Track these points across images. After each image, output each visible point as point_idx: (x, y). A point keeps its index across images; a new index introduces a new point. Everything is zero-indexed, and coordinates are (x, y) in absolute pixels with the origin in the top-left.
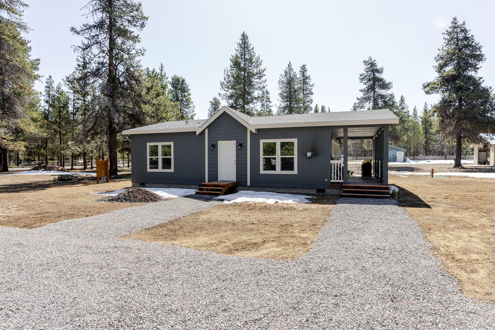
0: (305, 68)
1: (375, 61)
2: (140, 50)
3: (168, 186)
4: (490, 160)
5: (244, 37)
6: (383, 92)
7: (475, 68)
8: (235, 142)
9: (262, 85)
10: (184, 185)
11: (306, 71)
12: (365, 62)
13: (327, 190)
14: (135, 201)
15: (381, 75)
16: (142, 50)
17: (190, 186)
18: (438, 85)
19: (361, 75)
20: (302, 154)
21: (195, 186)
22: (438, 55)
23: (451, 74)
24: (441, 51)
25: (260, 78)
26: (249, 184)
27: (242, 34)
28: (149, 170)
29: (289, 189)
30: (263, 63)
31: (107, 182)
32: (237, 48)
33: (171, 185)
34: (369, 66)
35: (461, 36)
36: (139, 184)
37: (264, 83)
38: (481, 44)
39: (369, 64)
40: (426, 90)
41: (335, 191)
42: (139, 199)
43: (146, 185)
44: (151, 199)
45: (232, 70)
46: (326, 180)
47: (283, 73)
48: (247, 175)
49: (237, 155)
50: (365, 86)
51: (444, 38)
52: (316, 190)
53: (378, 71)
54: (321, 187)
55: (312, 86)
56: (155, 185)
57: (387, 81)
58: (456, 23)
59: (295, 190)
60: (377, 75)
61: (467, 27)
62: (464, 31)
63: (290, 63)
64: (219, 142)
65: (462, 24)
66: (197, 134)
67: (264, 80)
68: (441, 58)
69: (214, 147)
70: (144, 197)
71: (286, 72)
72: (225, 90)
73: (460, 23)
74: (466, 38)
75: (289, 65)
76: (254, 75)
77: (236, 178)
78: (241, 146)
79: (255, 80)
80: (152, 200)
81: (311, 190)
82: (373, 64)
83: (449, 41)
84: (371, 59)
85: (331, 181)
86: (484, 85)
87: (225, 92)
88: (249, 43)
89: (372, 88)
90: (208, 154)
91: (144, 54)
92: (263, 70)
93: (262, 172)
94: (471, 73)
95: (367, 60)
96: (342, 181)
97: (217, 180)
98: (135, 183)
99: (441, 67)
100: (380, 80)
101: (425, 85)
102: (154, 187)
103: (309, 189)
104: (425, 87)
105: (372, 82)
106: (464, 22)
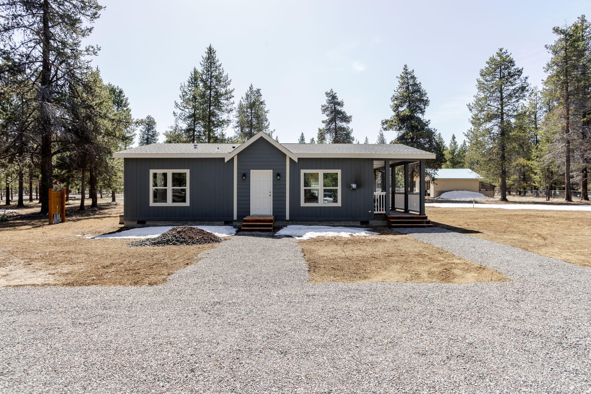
0: (259, 93)
1: (336, 93)
2: (92, 47)
3: (181, 223)
4: (430, 192)
5: (211, 51)
6: (344, 125)
7: (423, 112)
8: (271, 172)
9: (229, 107)
10: (205, 222)
11: (261, 95)
12: (327, 94)
13: (370, 221)
14: (193, 243)
15: (342, 109)
16: (96, 48)
17: (212, 222)
18: (395, 122)
19: (323, 106)
20: (346, 186)
21: (219, 222)
22: (394, 96)
23: (407, 115)
24: (396, 93)
25: (227, 99)
26: (288, 218)
27: (208, 47)
28: (152, 204)
29: (333, 222)
30: (231, 83)
31: (63, 221)
32: (202, 63)
33: (185, 222)
34: (330, 98)
35: (411, 82)
36: (136, 222)
37: (231, 105)
38: (427, 91)
39: (330, 97)
40: (385, 126)
41: (378, 222)
42: (197, 240)
43: (147, 223)
44: (211, 239)
45: (189, 86)
46: (370, 211)
47: (244, 96)
48: (285, 208)
49: (274, 185)
50: (327, 118)
51: (399, 82)
52: (359, 222)
53: (339, 104)
54: (365, 219)
55: (267, 112)
56: (162, 223)
57: (348, 115)
58: (407, 70)
59: (339, 223)
60: (339, 108)
61: (415, 74)
62: (413, 77)
63: (252, 86)
64: (251, 171)
65: (412, 71)
66: (226, 161)
67: (232, 102)
68: (396, 99)
69: (245, 177)
70: (203, 237)
71: (247, 95)
72: (180, 109)
73: (410, 70)
74: (415, 84)
75: (250, 89)
76: (221, 95)
77: (273, 212)
78: (278, 177)
79: (223, 101)
80: (213, 240)
81: (355, 222)
82: (334, 97)
83: (403, 84)
84: (333, 92)
85: (375, 212)
86: (430, 126)
87: (180, 111)
88: (216, 59)
89: (333, 120)
90: (238, 185)
91: (96, 53)
92: (231, 90)
93: (303, 204)
94: (420, 115)
95: (329, 92)
96: (384, 212)
97: (249, 215)
98: (130, 221)
99: (396, 108)
100: (340, 112)
101: (384, 122)
102: (160, 226)
103: (353, 221)
104: (383, 124)
105: (333, 114)
106: (413, 70)
